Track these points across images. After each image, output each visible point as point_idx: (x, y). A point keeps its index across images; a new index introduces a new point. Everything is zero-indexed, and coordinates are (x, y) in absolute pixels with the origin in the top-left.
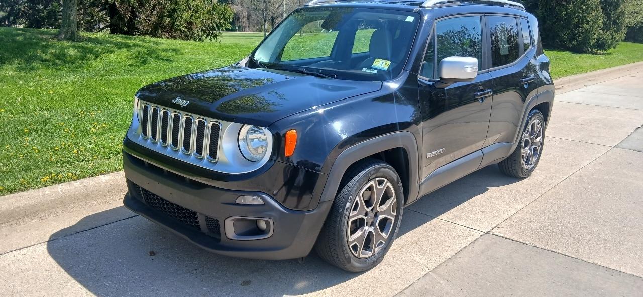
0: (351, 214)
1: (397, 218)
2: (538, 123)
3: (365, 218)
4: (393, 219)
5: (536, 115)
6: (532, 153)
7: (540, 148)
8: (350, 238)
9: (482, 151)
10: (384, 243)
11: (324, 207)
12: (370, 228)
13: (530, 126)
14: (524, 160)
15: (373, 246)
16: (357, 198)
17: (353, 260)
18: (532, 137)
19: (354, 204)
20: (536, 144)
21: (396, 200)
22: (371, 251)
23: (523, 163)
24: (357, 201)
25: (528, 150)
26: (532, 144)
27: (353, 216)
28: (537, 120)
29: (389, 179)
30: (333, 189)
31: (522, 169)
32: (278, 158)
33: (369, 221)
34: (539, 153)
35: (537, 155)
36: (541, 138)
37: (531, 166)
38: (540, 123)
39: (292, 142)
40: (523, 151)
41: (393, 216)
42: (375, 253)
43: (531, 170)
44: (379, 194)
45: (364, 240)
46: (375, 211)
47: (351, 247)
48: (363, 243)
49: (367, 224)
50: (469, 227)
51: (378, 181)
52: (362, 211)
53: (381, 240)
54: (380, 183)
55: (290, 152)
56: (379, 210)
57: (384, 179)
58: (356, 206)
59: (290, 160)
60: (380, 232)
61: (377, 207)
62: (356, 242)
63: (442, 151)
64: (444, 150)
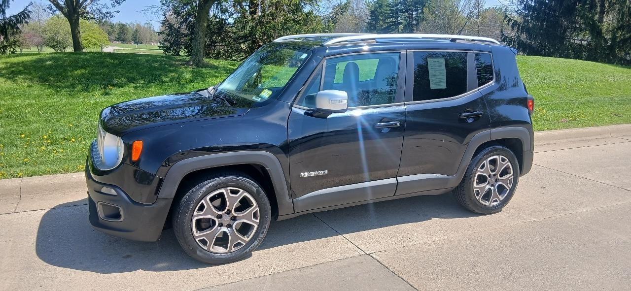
0: (195, 213)
1: (260, 225)
2: (503, 160)
3: (216, 220)
4: (256, 226)
5: (496, 150)
6: (494, 190)
7: (511, 186)
8: (196, 234)
9: (397, 179)
10: (245, 244)
11: (161, 204)
12: (224, 229)
13: (485, 161)
14: (478, 194)
15: (229, 245)
16: (203, 201)
17: (201, 251)
18: (494, 173)
19: (199, 205)
20: (502, 181)
21: (258, 209)
22: (226, 248)
23: (477, 198)
24: (202, 203)
25: (486, 186)
26: (497, 181)
27: (197, 215)
28: (501, 156)
29: (246, 189)
30: (169, 190)
31: (477, 204)
32: (128, 162)
33: (223, 223)
34: (510, 190)
35: (506, 192)
36: (511, 176)
37: (495, 203)
38: (508, 160)
39: (137, 149)
40: (475, 186)
41: (255, 223)
42: (232, 251)
43: (494, 207)
44: (233, 201)
45: (215, 237)
46: (231, 215)
47: (199, 240)
48: (214, 239)
49: (221, 225)
50: (358, 247)
51: (230, 190)
52: (210, 213)
53: (239, 241)
54: (233, 192)
55: (134, 158)
56: (235, 215)
57: (239, 189)
58: (202, 208)
59: (136, 163)
60: (237, 234)
61: (233, 212)
62: (204, 238)
63: (324, 173)
64: (326, 172)
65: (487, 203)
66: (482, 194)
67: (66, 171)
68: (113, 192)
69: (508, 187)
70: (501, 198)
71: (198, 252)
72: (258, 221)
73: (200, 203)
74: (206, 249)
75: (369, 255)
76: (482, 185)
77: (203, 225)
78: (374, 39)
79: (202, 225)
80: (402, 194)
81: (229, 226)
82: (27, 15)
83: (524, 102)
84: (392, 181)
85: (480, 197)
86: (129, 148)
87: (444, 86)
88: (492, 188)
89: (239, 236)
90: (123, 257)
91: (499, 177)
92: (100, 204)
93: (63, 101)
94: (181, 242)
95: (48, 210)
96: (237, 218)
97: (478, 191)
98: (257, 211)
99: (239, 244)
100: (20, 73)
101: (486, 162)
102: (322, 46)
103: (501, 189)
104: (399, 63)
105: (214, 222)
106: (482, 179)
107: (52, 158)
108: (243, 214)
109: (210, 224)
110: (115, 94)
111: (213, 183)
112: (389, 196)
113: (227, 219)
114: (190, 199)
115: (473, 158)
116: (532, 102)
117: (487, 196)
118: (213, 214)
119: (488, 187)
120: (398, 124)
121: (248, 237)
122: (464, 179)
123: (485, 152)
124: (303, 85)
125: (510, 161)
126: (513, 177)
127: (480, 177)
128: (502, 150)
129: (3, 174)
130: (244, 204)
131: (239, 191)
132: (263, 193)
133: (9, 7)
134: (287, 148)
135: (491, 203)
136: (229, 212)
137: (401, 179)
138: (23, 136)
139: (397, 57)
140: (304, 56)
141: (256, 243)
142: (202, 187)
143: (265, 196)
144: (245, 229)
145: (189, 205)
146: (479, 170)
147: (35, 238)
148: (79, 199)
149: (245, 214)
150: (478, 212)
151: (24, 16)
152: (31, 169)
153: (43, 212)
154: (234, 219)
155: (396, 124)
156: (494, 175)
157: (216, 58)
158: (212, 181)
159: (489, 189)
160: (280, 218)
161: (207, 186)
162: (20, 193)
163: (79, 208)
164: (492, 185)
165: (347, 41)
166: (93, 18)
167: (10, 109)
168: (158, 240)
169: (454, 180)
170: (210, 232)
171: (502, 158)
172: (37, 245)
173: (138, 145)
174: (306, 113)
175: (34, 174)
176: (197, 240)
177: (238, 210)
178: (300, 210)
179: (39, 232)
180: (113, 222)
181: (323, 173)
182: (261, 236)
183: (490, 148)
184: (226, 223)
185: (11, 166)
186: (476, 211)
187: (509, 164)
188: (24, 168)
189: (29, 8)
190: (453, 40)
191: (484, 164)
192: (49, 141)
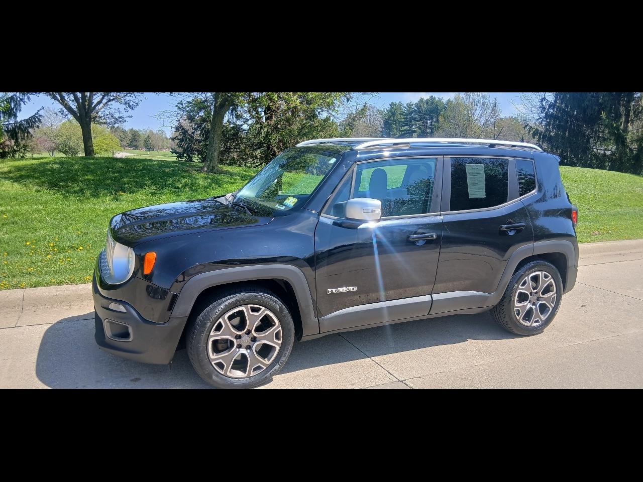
0: (212, 333)
1: (283, 347)
2: (546, 277)
3: (235, 341)
4: (278, 348)
5: (539, 265)
6: (536, 309)
7: (553, 306)
8: (212, 356)
9: (431, 296)
10: (265, 368)
11: (175, 323)
12: (243, 351)
13: (526, 278)
14: (518, 314)
15: (248, 369)
16: (221, 320)
17: (217, 376)
18: (536, 291)
19: (216, 325)
20: (544, 299)
21: (280, 328)
22: (245, 373)
23: (518, 318)
24: (220, 323)
25: (527, 305)
26: (538, 299)
27: (214, 336)
28: (544, 272)
29: (268, 307)
30: (184, 308)
31: (517, 324)
32: (139, 275)
33: (243, 344)
34: (552, 310)
35: (548, 312)
36: (554, 294)
37: (537, 324)
38: (550, 277)
39: (149, 262)
40: (516, 305)
41: (277, 344)
42: (251, 375)
43: (536, 328)
44: (253, 320)
45: (233, 360)
46: (250, 336)
47: (215, 364)
48: (232, 363)
49: (239, 346)
50: (389, 373)
51: (251, 307)
52: (228, 333)
53: (259, 364)
54: (254, 310)
55: (147, 271)
56: (255, 335)
57: (261, 307)
58: (219, 327)
59: (149, 277)
60: (257, 356)
61: (253, 332)
62: (221, 361)
63: (353, 289)
64: (355, 288)
65: (528, 324)
66: (522, 314)
67: (72, 282)
68: (122, 308)
69: (551, 306)
70: (543, 318)
71: (214, 377)
72: (280, 342)
73: (218, 322)
74: (223, 373)
75: (402, 381)
76: (524, 304)
77: (220, 346)
78: (408, 143)
79: (218, 347)
80: (436, 312)
81: (249, 347)
82: (38, 119)
83: (568, 213)
84: (427, 298)
85: (521, 317)
86: (140, 260)
87: (482, 195)
88: (534, 307)
89: (259, 358)
90: (132, 380)
91: (541, 296)
92: (108, 322)
93: (73, 207)
94: (196, 365)
95: (51, 325)
96: (257, 339)
97: (518, 310)
98: (279, 331)
99: (259, 368)
100: (28, 177)
101: (528, 279)
102: (352, 150)
103: (543, 308)
104: (436, 170)
105: (232, 343)
106: (523, 297)
107: (57, 268)
108: (264, 335)
109: (228, 345)
110: (126, 201)
111: (233, 300)
112: (423, 315)
113: (246, 340)
114: (207, 318)
115: (514, 274)
116: (577, 213)
117: (528, 315)
118: (231, 334)
119: (529, 306)
120: (434, 237)
121: (269, 360)
122: (504, 297)
123: (526, 267)
124: (332, 193)
125: (553, 278)
126: (556, 295)
127: (521, 294)
128: (545, 265)
129: (5, 285)
130: (266, 323)
131: (260, 309)
132: (286, 311)
133: (20, 110)
134: (313, 261)
135: (532, 324)
136: (249, 332)
137: (436, 297)
138: (28, 243)
139: (433, 163)
140: (333, 161)
141: (277, 366)
142: (220, 304)
143: (289, 315)
144: (265, 351)
145: (205, 324)
146: (520, 287)
147: (36, 357)
148: (85, 313)
149: (266, 334)
150: (519, 333)
151: (36, 121)
152: (35, 279)
153: (46, 327)
154: (254, 339)
155: (432, 236)
156: (536, 293)
157: (231, 164)
158: (231, 298)
159: (531, 308)
160: (304, 339)
161: (226, 303)
162: (22, 305)
163: (85, 322)
164: (534, 304)
165: (378, 145)
166: (105, 123)
167: (16, 215)
168: (170, 363)
169: (493, 298)
170: (227, 354)
171: (545, 274)
172: (38, 365)
173: (151, 256)
174: (335, 224)
175: (38, 285)
176: (213, 363)
177: (258, 329)
178: (326, 329)
179: (41, 350)
180: (120, 342)
181: (351, 289)
182: (284, 359)
183: (532, 264)
184: (244, 344)
185: (14, 276)
186: (516, 332)
187: (552, 280)
188: (27, 278)
189: (41, 113)
190: (492, 146)
191: (526, 280)
192: (56, 249)
